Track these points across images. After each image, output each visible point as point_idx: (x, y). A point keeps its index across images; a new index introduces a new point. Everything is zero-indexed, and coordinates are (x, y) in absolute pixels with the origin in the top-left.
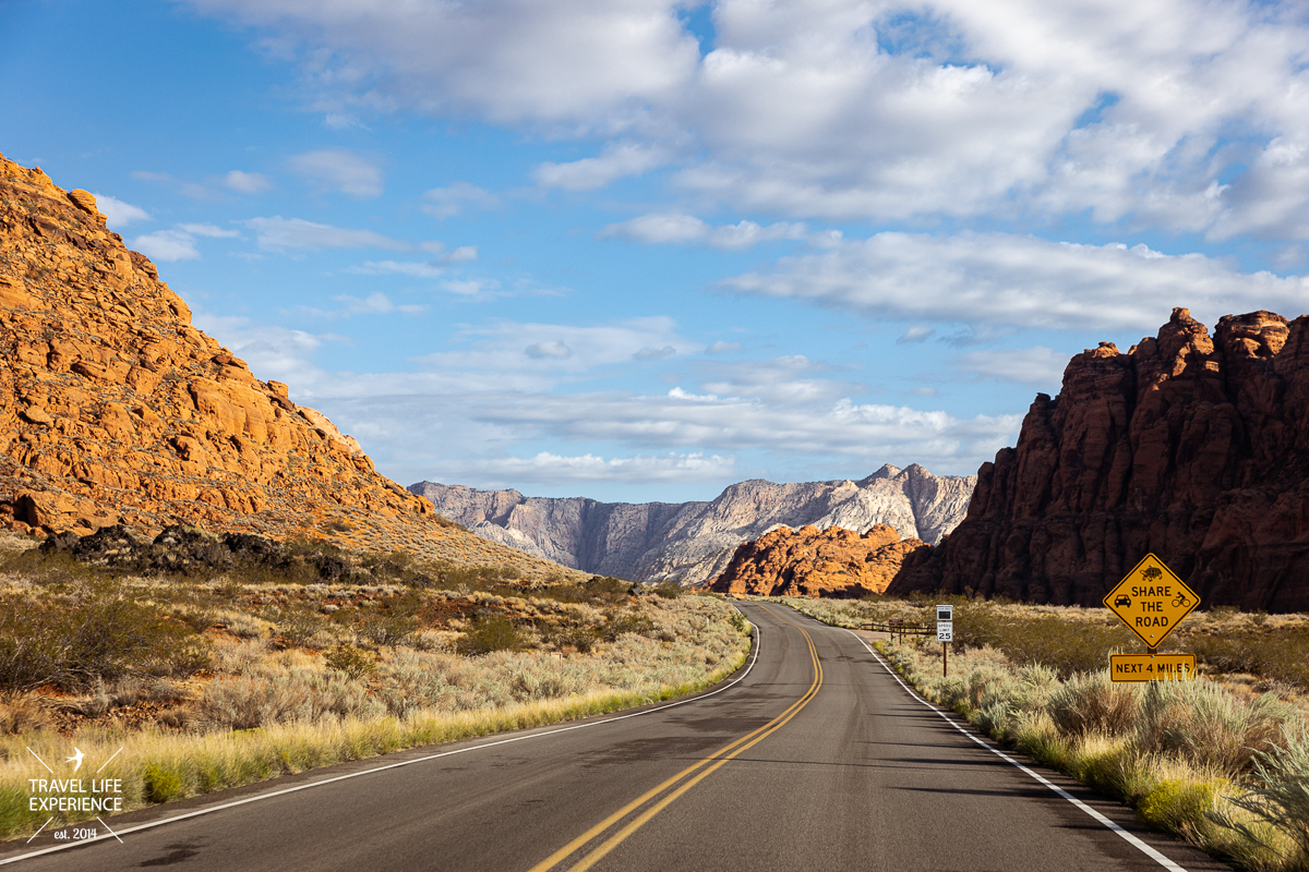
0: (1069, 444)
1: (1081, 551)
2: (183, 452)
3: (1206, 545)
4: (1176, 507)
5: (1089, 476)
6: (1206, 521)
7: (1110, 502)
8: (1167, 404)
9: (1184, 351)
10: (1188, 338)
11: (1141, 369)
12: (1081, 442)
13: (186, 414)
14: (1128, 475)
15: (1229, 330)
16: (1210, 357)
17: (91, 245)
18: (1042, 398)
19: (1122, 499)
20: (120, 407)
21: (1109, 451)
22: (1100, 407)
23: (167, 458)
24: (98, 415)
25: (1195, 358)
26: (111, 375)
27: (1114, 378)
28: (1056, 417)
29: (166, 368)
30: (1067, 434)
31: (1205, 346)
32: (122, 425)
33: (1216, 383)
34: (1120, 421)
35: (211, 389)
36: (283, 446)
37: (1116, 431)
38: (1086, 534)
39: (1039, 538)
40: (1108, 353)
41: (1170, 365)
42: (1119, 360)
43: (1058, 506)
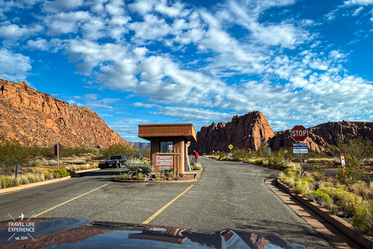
0: (201, 137)
1: (202, 150)
2: (110, 141)
3: (216, 149)
4: (213, 144)
5: (203, 141)
6: (216, 146)
7: (206, 144)
8: (212, 133)
9: (214, 127)
10: (214, 125)
11: (209, 129)
12: (202, 137)
13: (110, 137)
14: (208, 141)
15: (219, 124)
16: (217, 127)
17: (98, 118)
18: (198, 132)
19: (207, 144)
20: (103, 136)
21: (206, 138)
22: (205, 133)
23: (109, 141)
24: (102, 137)
25: (215, 128)
26: (102, 133)
27: (206, 130)
28: (200, 134)
29: (107, 132)
30: (201, 136)
31: (216, 126)
32: (104, 138)
33: (217, 130)
34: (207, 135)
35: (112, 134)
36: (119, 139)
37: (206, 136)
38: (203, 148)
39: (198, 148)
40: (206, 127)
41: (212, 128)
42: (207, 128)
43: (200, 144)
